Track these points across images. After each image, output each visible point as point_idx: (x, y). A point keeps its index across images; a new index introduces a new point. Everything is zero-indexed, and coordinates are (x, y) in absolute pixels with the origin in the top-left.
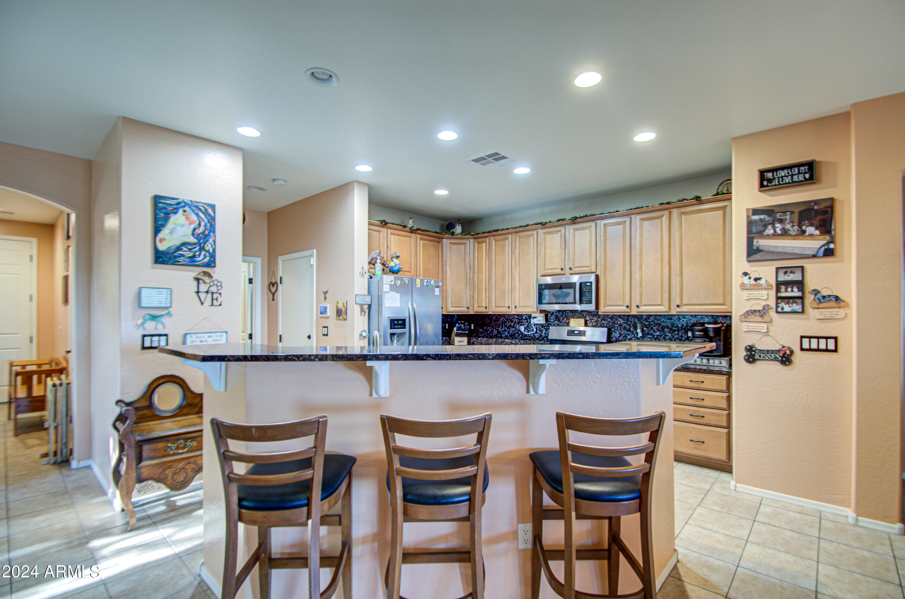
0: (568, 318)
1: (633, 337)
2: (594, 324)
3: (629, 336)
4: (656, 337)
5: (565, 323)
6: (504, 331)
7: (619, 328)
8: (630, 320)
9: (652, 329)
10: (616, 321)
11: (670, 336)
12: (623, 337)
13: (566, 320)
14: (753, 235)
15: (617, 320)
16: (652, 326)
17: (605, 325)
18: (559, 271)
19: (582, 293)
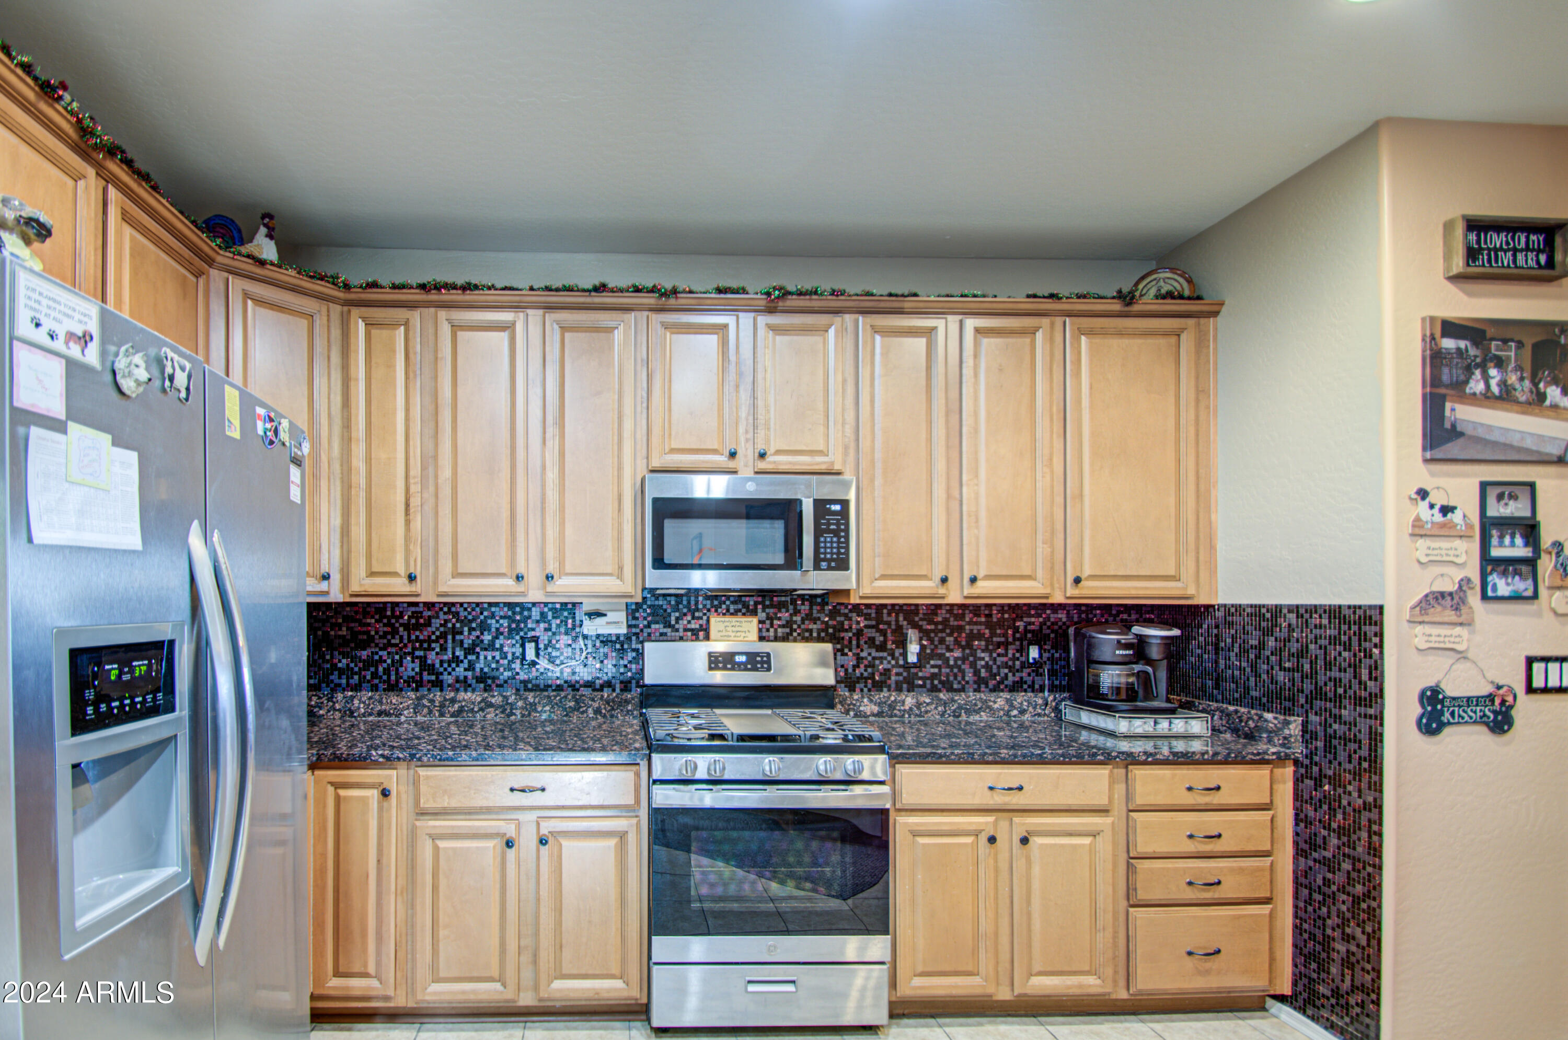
0: (697, 614)
1: (893, 666)
2: (780, 630)
3: (881, 663)
4: (952, 663)
5: (686, 630)
6: (449, 662)
7: (854, 642)
8: (885, 618)
9: (942, 641)
10: (846, 623)
11: (987, 659)
12: (866, 667)
13: (689, 622)
14: (1443, 391)
15: (850, 619)
16: (944, 635)
17: (815, 634)
18: (721, 460)
19: (818, 533)
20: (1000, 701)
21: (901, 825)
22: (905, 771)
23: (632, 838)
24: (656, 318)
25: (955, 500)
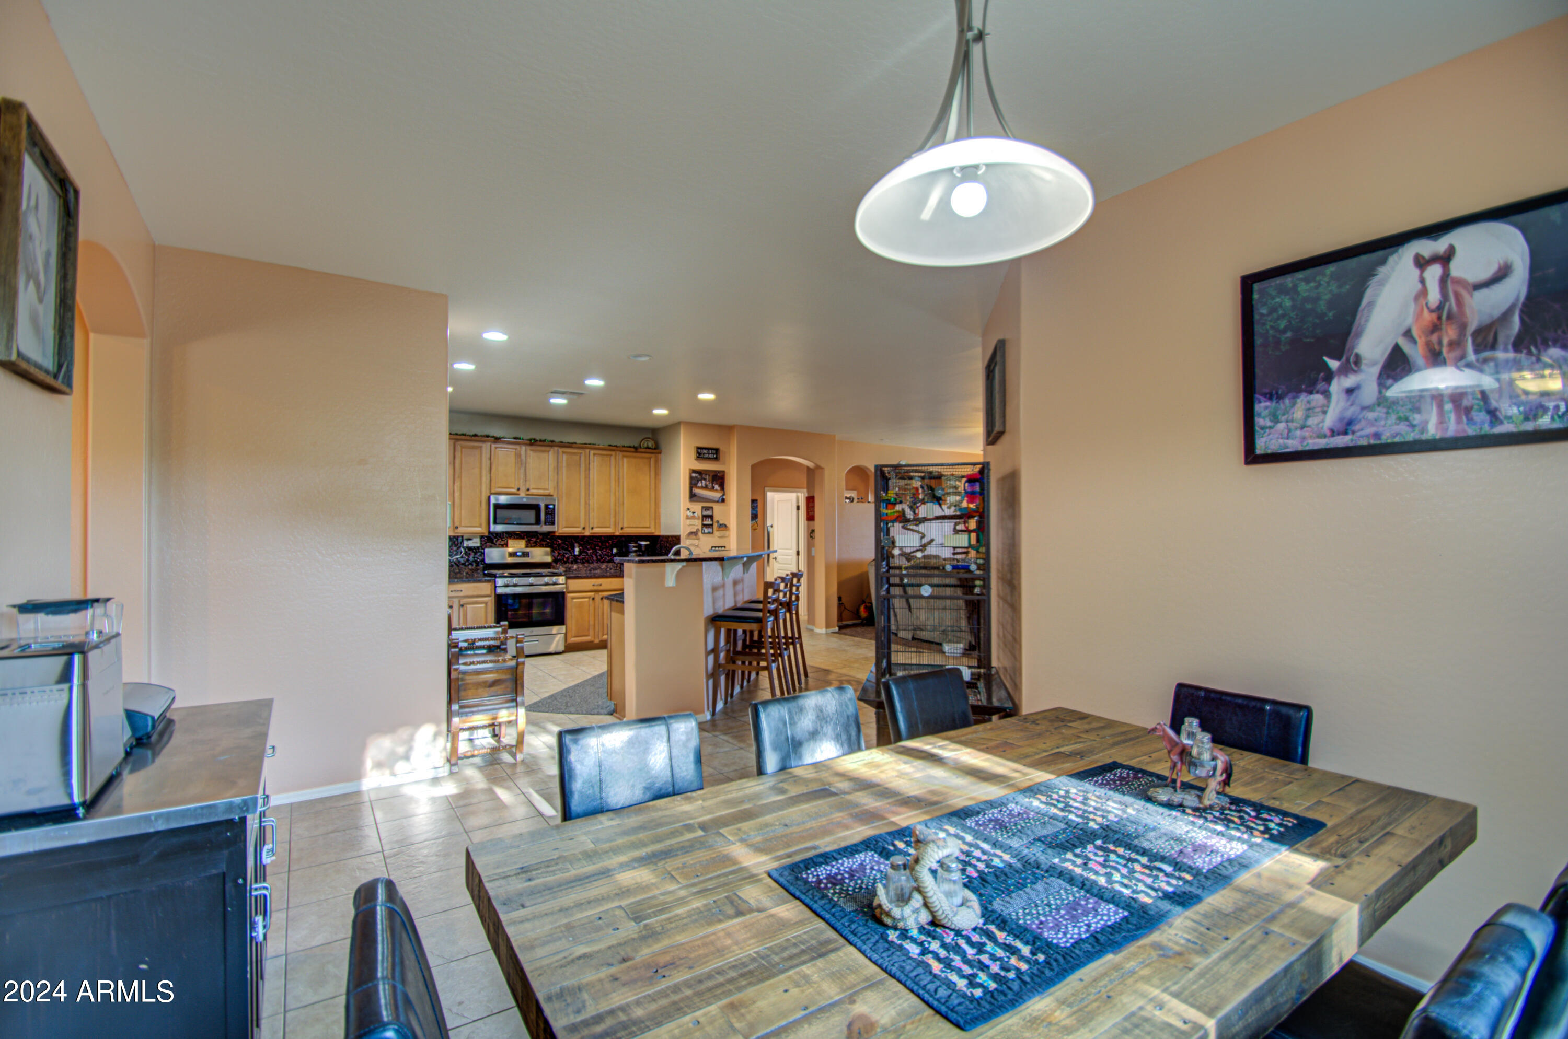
0: (504, 539)
1: (570, 556)
3: (566, 555)
4: (589, 554)
5: (499, 544)
7: (557, 548)
8: (568, 540)
9: (586, 547)
12: (561, 556)
14: (693, 486)
15: (556, 541)
18: (514, 491)
19: (546, 514)
20: (604, 566)
21: (569, 596)
22: (570, 581)
23: (489, 604)
24: (494, 446)
25: (587, 504)
